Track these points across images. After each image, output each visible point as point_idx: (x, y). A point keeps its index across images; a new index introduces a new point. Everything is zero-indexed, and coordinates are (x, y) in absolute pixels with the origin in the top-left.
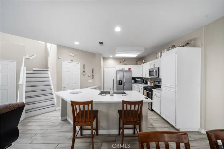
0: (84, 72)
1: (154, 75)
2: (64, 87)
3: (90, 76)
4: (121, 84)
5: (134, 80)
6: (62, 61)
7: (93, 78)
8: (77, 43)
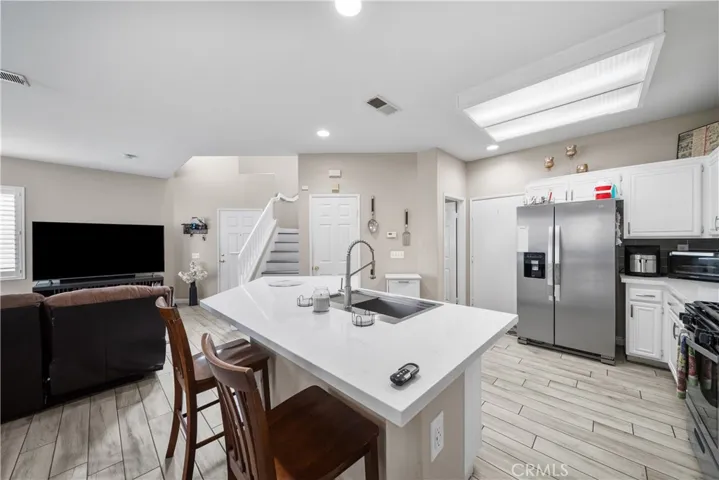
0: (372, 222)
2: (317, 269)
3: (394, 235)
4: (542, 274)
5: (651, 257)
6: (310, 196)
7: (406, 243)
8: (323, 133)
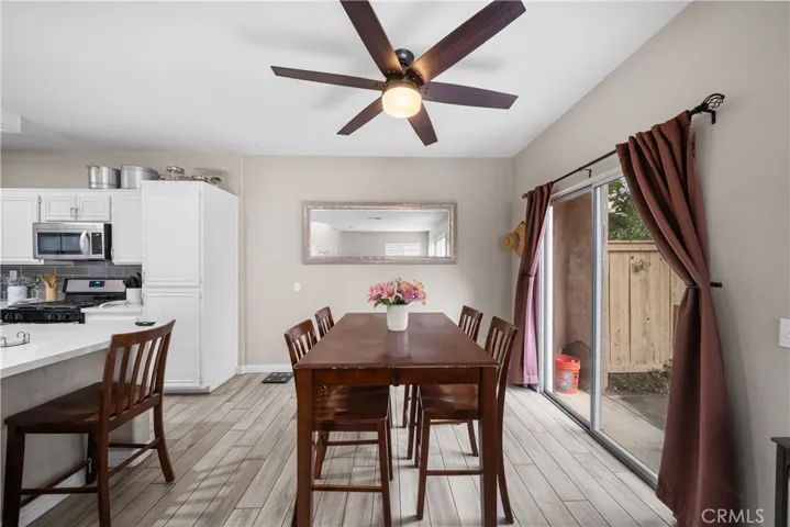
1: (79, 252)
